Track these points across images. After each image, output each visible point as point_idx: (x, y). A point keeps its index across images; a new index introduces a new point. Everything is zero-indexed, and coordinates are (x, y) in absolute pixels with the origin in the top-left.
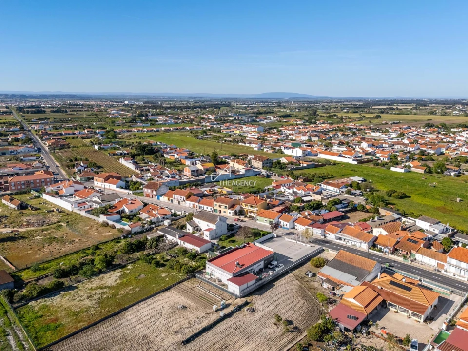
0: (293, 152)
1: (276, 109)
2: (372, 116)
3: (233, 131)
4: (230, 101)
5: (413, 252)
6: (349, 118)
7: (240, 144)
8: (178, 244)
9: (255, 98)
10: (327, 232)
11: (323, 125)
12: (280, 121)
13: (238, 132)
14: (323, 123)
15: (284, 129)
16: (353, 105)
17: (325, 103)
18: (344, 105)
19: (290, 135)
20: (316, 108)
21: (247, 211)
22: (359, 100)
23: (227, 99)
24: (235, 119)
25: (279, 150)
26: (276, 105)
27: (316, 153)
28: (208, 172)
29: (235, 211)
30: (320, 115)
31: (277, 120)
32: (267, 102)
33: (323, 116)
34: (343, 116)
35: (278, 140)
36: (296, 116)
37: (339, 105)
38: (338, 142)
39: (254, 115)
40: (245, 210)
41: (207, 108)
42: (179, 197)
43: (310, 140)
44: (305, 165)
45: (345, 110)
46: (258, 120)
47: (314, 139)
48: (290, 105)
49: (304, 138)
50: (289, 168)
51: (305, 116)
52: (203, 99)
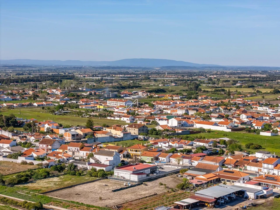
0: (168, 123)
1: (144, 83)
2: (269, 91)
3: (96, 107)
4: (70, 71)
5: (246, 165)
6: (240, 93)
7: (109, 118)
8: (87, 169)
9: (108, 68)
10: (192, 161)
11: (204, 101)
12: (151, 97)
13: (102, 107)
14: (206, 98)
15: (156, 104)
16: (252, 77)
17: (213, 75)
18: (239, 77)
19: (164, 109)
20: (200, 81)
21: (132, 155)
22: (263, 71)
23: (66, 68)
24: (91, 94)
25: (153, 121)
26: (143, 77)
27: (192, 123)
28: (87, 136)
29: (124, 155)
30: (203, 90)
31: (147, 95)
32: (128, 74)
33: (208, 92)
34: (231, 91)
35: (152, 114)
36: (172, 91)
37: (233, 78)
38: (217, 115)
39: (115, 90)
40: (131, 154)
41: (43, 81)
42: (73, 148)
43: (187, 114)
44: (180, 131)
45: (238, 85)
46: (122, 96)
47: (191, 113)
48: (163, 77)
49: (180, 112)
50: (164, 134)
51: (184, 91)
52: (27, 69)
